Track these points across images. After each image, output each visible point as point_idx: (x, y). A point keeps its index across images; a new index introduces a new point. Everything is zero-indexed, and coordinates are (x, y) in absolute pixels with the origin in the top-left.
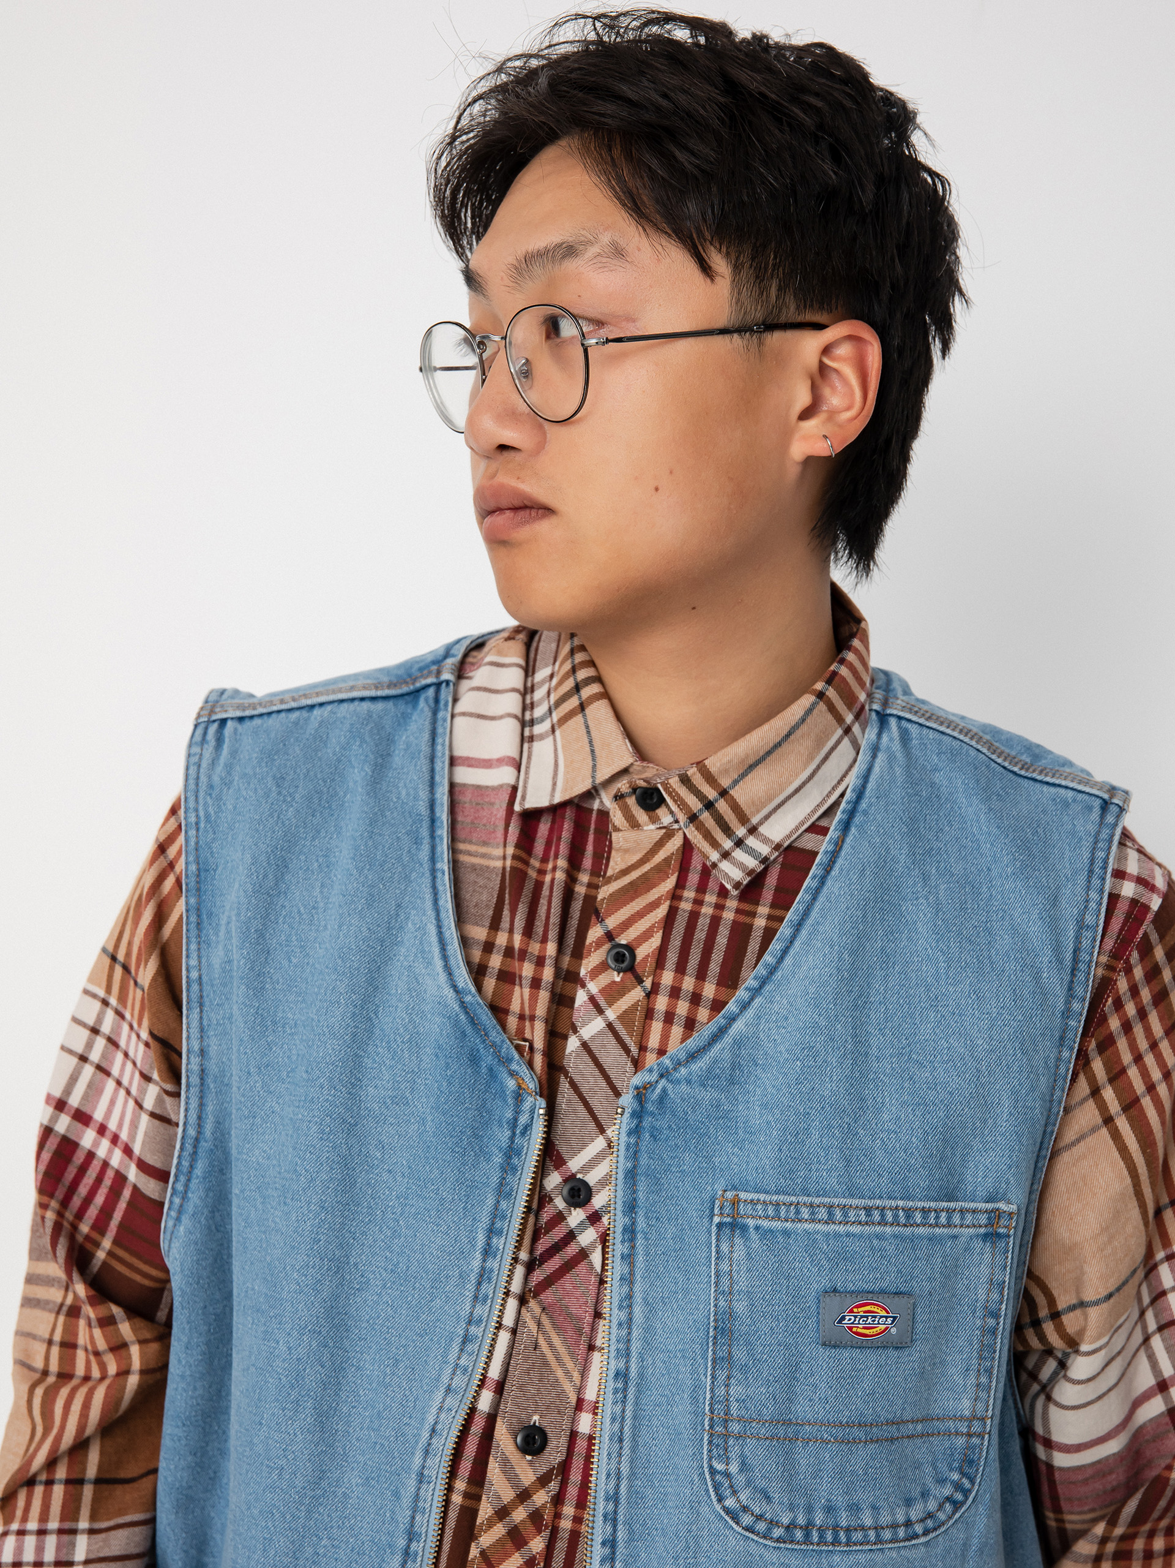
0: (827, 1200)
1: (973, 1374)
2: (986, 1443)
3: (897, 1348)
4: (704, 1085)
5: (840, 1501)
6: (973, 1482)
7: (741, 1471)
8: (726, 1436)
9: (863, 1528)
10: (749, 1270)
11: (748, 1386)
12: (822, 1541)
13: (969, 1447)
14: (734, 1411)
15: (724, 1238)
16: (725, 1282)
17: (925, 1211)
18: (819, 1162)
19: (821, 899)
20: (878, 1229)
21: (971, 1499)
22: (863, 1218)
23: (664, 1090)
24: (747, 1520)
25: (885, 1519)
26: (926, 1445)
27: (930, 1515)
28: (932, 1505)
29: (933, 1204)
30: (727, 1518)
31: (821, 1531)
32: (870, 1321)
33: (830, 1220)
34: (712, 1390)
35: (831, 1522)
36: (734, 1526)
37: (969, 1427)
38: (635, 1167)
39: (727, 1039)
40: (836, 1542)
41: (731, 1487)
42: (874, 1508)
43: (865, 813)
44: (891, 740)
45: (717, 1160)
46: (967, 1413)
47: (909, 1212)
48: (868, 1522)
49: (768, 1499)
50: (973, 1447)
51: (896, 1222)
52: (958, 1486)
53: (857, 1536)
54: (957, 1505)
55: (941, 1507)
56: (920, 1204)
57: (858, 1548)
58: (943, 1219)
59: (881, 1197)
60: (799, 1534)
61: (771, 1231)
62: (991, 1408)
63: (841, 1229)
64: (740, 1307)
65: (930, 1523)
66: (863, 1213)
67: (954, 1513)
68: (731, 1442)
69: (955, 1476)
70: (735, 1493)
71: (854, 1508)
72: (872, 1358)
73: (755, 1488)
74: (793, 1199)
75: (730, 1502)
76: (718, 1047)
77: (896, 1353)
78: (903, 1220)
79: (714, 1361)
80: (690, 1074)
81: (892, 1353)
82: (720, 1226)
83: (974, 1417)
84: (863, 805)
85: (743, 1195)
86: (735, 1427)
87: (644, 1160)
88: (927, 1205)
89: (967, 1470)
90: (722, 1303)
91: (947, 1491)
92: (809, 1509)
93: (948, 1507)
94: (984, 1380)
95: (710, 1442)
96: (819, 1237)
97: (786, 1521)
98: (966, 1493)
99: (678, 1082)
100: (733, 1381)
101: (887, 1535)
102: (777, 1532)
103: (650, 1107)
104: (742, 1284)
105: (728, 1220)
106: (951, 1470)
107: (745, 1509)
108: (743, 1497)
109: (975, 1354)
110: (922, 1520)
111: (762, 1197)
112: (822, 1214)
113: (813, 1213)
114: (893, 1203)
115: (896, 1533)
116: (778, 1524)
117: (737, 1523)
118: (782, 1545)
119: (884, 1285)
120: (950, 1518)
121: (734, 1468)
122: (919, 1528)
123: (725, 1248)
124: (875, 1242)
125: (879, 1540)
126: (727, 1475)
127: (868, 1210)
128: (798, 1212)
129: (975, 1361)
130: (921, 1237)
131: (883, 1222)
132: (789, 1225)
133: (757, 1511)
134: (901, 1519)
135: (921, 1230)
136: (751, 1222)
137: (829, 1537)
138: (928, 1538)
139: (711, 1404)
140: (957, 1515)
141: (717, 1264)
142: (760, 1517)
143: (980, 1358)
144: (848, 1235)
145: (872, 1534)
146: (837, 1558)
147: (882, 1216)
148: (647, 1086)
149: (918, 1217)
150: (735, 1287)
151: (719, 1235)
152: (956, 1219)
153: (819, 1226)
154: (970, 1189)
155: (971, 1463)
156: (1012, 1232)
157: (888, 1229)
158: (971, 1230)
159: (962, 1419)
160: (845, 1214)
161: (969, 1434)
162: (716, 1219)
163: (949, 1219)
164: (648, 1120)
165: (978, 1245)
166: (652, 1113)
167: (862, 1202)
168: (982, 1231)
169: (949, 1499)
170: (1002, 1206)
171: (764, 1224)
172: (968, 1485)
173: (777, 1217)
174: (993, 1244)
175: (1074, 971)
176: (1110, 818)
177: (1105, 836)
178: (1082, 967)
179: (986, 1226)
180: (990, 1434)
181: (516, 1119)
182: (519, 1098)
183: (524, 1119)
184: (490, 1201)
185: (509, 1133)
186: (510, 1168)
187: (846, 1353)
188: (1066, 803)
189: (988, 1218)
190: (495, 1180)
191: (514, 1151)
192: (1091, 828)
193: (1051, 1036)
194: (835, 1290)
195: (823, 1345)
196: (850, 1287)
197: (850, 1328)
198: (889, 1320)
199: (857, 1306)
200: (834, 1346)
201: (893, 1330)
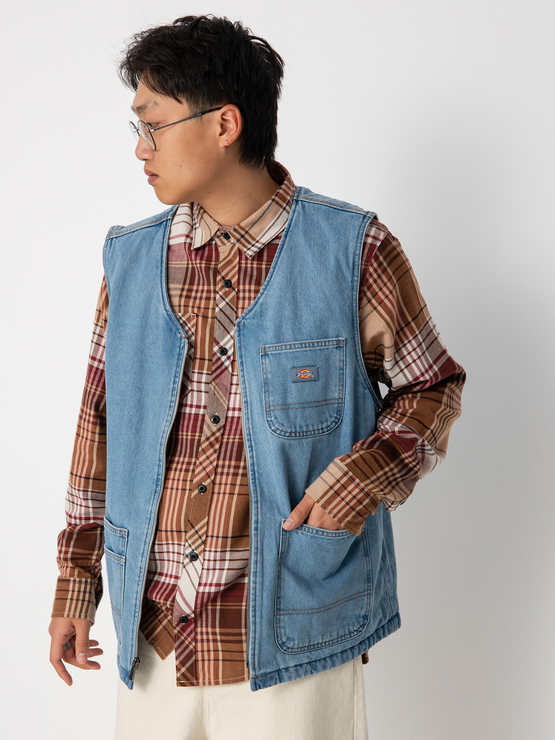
0: (289, 343)
1: (338, 386)
2: (343, 405)
3: (314, 381)
4: (254, 318)
5: (304, 424)
7: (275, 419)
8: (270, 411)
9: (311, 431)
10: (271, 366)
11: (274, 397)
12: (300, 436)
13: (338, 407)
14: (271, 404)
15: (263, 359)
16: (265, 370)
17: (318, 343)
18: (286, 333)
19: (280, 259)
20: (305, 349)
22: (300, 346)
23: (244, 322)
24: (278, 432)
25: (316, 428)
26: (326, 407)
27: (329, 426)
28: (329, 423)
29: (320, 340)
30: (273, 432)
31: (299, 433)
32: (305, 374)
33: (291, 348)
34: (265, 400)
35: (301, 430)
36: (275, 434)
37: (338, 401)
38: (241, 345)
39: (258, 305)
40: (303, 435)
41: (273, 424)
42: (313, 425)
43: (291, 231)
44: (299, 208)
45: (259, 338)
46: (337, 397)
47: (313, 343)
48: (311, 429)
49: (283, 425)
50: (340, 407)
51: (309, 346)
52: (336, 418)
53: (309, 433)
54: (336, 423)
55: (332, 424)
56: (316, 341)
57: (309, 436)
58: (323, 344)
59: (304, 340)
60: (293, 435)
61: (275, 354)
62: (344, 395)
63: (294, 350)
64: (269, 376)
67: (336, 425)
69: (335, 415)
71: (308, 426)
72: (307, 384)
73: (279, 423)
75: (273, 428)
76: (256, 307)
78: (311, 346)
79: (265, 392)
80: (250, 316)
81: (313, 383)
82: (262, 355)
83: (339, 398)
85: (266, 346)
86: (272, 408)
88: (318, 341)
89: (339, 413)
90: (265, 376)
91: (333, 419)
92: (295, 428)
93: (334, 424)
94: (341, 388)
95: (266, 413)
96: (288, 353)
97: (289, 431)
98: (339, 420)
99: (247, 319)
100: (270, 396)
101: (317, 432)
102: (287, 435)
103: (241, 328)
104: (269, 370)
105: (264, 353)
106: (334, 413)
107: (277, 429)
108: (276, 426)
109: (338, 381)
110: (326, 428)
111: (271, 345)
112: (288, 347)
113: (286, 347)
114: (308, 341)
115: (319, 432)
116: (287, 433)
118: (289, 438)
119: (308, 364)
120: (334, 426)
121: (273, 419)
122: (325, 430)
123: (264, 361)
124: (304, 353)
125: (315, 433)
126: (271, 421)
127: (301, 344)
128: (281, 348)
130: (317, 350)
131: (306, 347)
132: (279, 352)
133: (281, 429)
134: (320, 427)
135: (317, 348)
136: (269, 353)
138: (328, 432)
139: (265, 404)
140: (337, 426)
141: (262, 366)
142: (282, 431)
144: (296, 352)
145: (313, 432)
146: (304, 440)
147: (305, 345)
148: (240, 322)
149: (316, 344)
150: (268, 371)
151: (262, 358)
152: (327, 344)
153: (288, 351)
154: (331, 335)
155: (340, 411)
156: (344, 345)
157: (308, 349)
158: (332, 346)
159: (336, 399)
160: (295, 346)
161: (338, 403)
162: (261, 354)
163: (325, 344)
164: (241, 332)
165: (335, 350)
166: (242, 330)
167: (299, 342)
168: (335, 346)
169: (333, 421)
170: (340, 338)
171: (273, 352)
172: (339, 417)
173: (276, 350)
174: (340, 349)
175: (354, 269)
176: (366, 220)
177: (363, 225)
178: (356, 267)
179: (337, 344)
180: (344, 403)
181: (180, 345)
182: (181, 340)
183: (182, 345)
184: (175, 369)
185: (179, 349)
186: (179, 359)
187: (300, 384)
188: (353, 217)
189: (336, 342)
190: (176, 363)
191: (180, 354)
192: (359, 223)
193: (349, 288)
194: (294, 367)
195: (293, 382)
196: (299, 366)
197: (300, 377)
198: (311, 373)
199: (301, 371)
200: (296, 382)
201: (312, 376)
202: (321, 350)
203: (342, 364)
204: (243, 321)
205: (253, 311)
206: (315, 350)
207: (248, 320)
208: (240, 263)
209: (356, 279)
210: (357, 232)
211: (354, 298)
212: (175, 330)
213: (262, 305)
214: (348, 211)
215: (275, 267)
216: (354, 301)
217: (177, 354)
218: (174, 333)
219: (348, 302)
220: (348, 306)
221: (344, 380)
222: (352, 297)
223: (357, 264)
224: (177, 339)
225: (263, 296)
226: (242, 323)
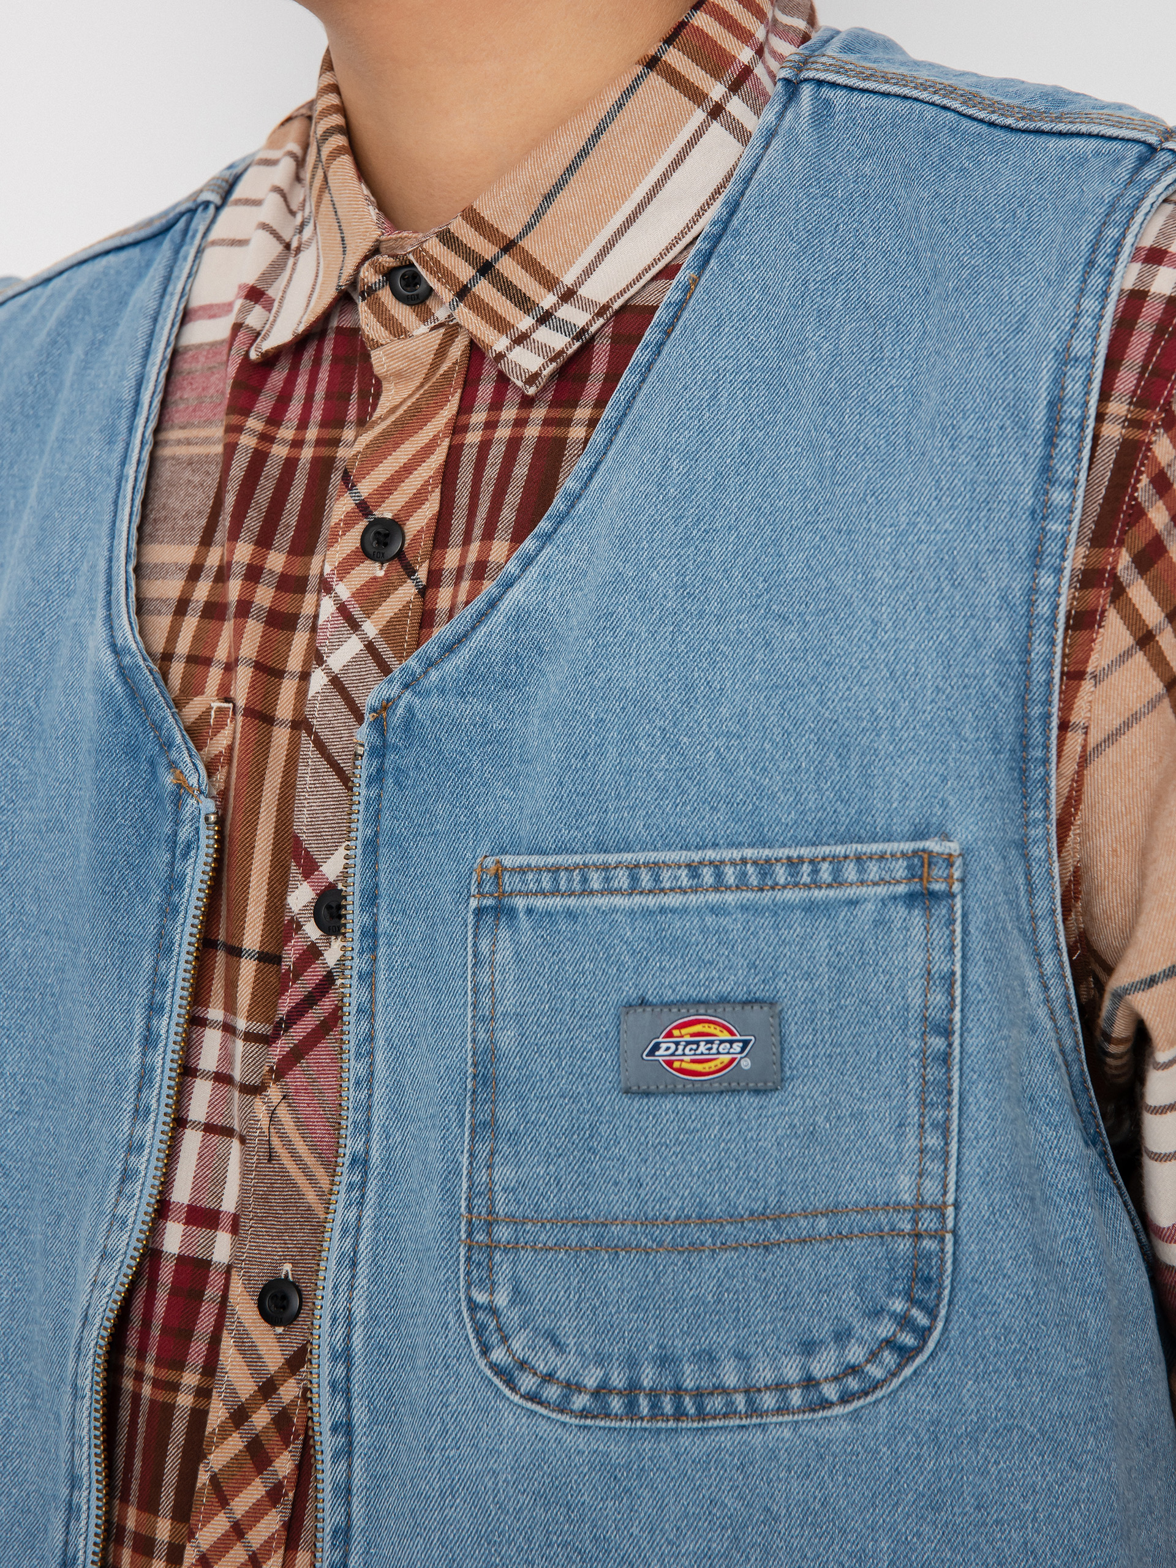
0: (627, 857)
1: (911, 1132)
2: (949, 1247)
3: (757, 1092)
4: (462, 695)
5: (680, 1346)
6: (932, 1314)
7: (512, 1302)
8: (491, 1248)
9: (725, 1391)
10: (518, 980)
11: (518, 1165)
12: (656, 1413)
13: (919, 1255)
14: (501, 1209)
15: (484, 931)
16: (486, 1000)
17: (793, 864)
18: (618, 796)
19: (652, 377)
20: (713, 898)
21: (931, 1345)
22: (685, 882)
23: (410, 709)
24: (527, 1382)
25: (764, 1374)
26: (838, 1255)
27: (854, 1370)
28: (855, 1354)
29: (806, 852)
30: (496, 1381)
31: (654, 1395)
32: (702, 1048)
33: (634, 889)
34: (470, 1177)
35: (667, 1381)
36: (507, 1392)
37: (915, 1222)
38: (376, 834)
39: (498, 618)
40: (679, 1414)
41: (499, 1329)
42: (740, 1356)
43: (737, 233)
44: (797, 116)
45: (480, 810)
46: (907, 1198)
47: (765, 867)
48: (731, 1380)
49: (558, 1346)
50: (929, 1256)
51: (742, 884)
52: (904, 1322)
53: (716, 1403)
54: (906, 1354)
55: (873, 1356)
56: (783, 853)
57: (717, 1423)
58: (825, 874)
59: (715, 845)
60: (616, 1404)
61: (549, 914)
62: (952, 1187)
63: (651, 901)
64: (507, 1038)
65: (853, 1384)
66: (683, 873)
67: (900, 1367)
68: (497, 1257)
69: (898, 1305)
70: (505, 1339)
71: (708, 1358)
72: (713, 1108)
73: (535, 1329)
74: (578, 859)
75: (498, 1355)
76: (483, 630)
77: (755, 1101)
78: (754, 880)
79: (473, 1131)
80: (442, 679)
81: (746, 1099)
82: (479, 912)
83: (919, 1205)
84: (735, 222)
85: (508, 861)
86: (503, 1233)
87: (386, 822)
88: (794, 853)
89: (919, 1294)
90: (482, 1035)
91: (885, 1329)
92: (632, 1363)
93: (889, 1358)
94: (933, 1141)
95: (468, 1259)
96: (618, 917)
97: (591, 1382)
98: (923, 1334)
99: (428, 693)
100: (497, 1158)
101: (769, 1400)
102: (580, 1401)
103: (392, 739)
104: (508, 1004)
105: (489, 902)
106: (891, 1294)
107: (523, 1365)
108: (516, 1345)
109: (912, 1099)
110: (836, 1378)
111: (535, 860)
112: (622, 879)
113: (607, 880)
114: (736, 854)
115: (785, 1399)
116: (580, 1388)
117: (514, 1389)
118: (588, 1422)
119: (725, 989)
120: (894, 1375)
121: (502, 1299)
122: (830, 1391)
123: (484, 946)
124: (709, 919)
125: (753, 1410)
126: (494, 1311)
127: (693, 869)
128: (585, 880)
129: (913, 1111)
130: (789, 907)
131: (719, 886)
132: (572, 902)
133: (542, 1368)
134: (792, 1372)
135: (789, 895)
136: (520, 903)
137: (668, 1407)
138: (850, 1408)
139: (469, 1199)
140: (908, 1371)
141: (474, 974)
142: (549, 1378)
143: (923, 1103)
144: (662, 910)
145: (740, 1400)
146: (685, 1441)
147: (719, 875)
148: (387, 706)
149: (781, 874)
150: (500, 1009)
151: (477, 927)
152: (850, 872)
153: (618, 901)
154: (881, 822)
155: (928, 1281)
156: (956, 887)
157: (730, 898)
158: (882, 891)
159: (899, 1207)
160: (657, 879)
161: (918, 1236)
162: (474, 903)
163: (836, 873)
164: (391, 757)
165: (899, 912)
166: (395, 747)
167: (684, 856)
168: (902, 889)
169: (889, 1343)
170: (933, 845)
171: (539, 903)
172: (922, 1319)
173: (555, 892)
174: (927, 910)
175: (1051, 440)
176: (1149, 173)
177: (1127, 201)
178: (1068, 429)
179: (909, 879)
180: (954, 1232)
181: (176, 834)
182: (178, 801)
183: (185, 832)
184: (147, 962)
185: (167, 857)
186: (169, 911)
187: (667, 1104)
188: (1081, 161)
189: (910, 868)
190: (152, 930)
191: (174, 883)
192: (1108, 191)
193: (1011, 552)
194: (643, 1003)
195: (627, 1091)
196: (669, 995)
197: (670, 1063)
198: (737, 1047)
199: (681, 1027)
200: (647, 1094)
201: (746, 1064)
202: (809, 907)
203: (938, 998)
204: (402, 703)
205: (465, 653)
206: (777, 910)
207: (435, 701)
208: (458, 428)
209: (1059, 496)
210: (1087, 235)
211: (1043, 608)
212: (151, 748)
213: (518, 620)
214: (1060, 134)
215: (620, 423)
216: (1041, 629)
217: (158, 881)
218: (144, 766)
219: (1000, 634)
220: (1000, 657)
221: (950, 1092)
222: (1031, 603)
223: (1077, 413)
224: (158, 800)
225: (534, 571)
226: (400, 711)
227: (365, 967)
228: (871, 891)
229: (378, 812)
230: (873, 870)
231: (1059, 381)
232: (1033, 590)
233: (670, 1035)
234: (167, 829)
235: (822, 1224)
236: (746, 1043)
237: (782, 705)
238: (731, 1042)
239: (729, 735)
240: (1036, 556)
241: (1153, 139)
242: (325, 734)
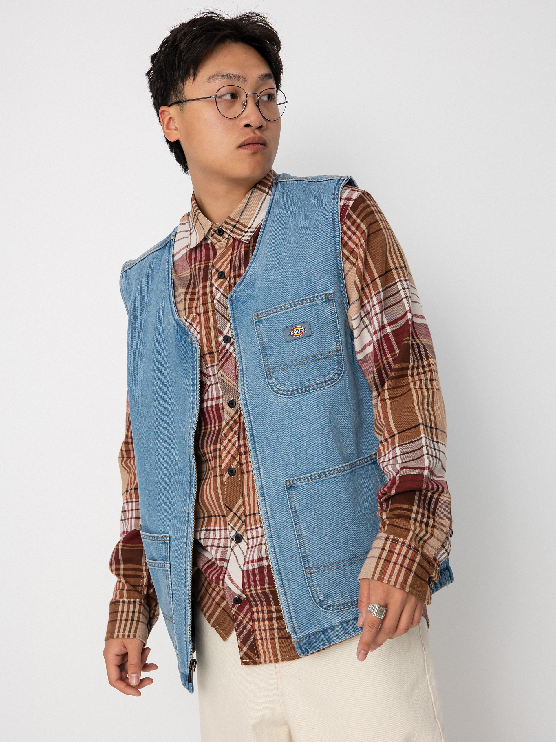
0: (279, 305)
1: (333, 339)
2: (343, 357)
3: (308, 336)
5: (304, 380)
6: (342, 368)
7: (276, 380)
8: (270, 374)
9: (313, 386)
10: (265, 331)
11: (272, 359)
12: (302, 392)
13: (338, 359)
14: (271, 367)
15: (257, 325)
16: (260, 336)
17: (306, 299)
18: (275, 297)
20: (294, 308)
21: (343, 372)
22: (289, 307)
23: (236, 296)
24: (280, 392)
25: (319, 382)
26: (326, 361)
27: (332, 378)
28: (332, 376)
29: (308, 297)
30: (275, 393)
31: (301, 389)
32: (298, 331)
33: (281, 310)
34: (264, 364)
35: (303, 386)
36: (278, 395)
37: (337, 353)
38: (234, 318)
39: (247, 277)
40: (306, 391)
41: (274, 385)
42: (314, 379)
43: (273, 207)
45: (252, 307)
47: (302, 301)
48: (313, 383)
49: (284, 385)
50: (340, 359)
51: (299, 304)
52: (338, 370)
53: (311, 388)
54: (339, 375)
55: (334, 376)
56: (304, 298)
57: (312, 391)
58: (312, 300)
59: (293, 300)
60: (295, 392)
61: (268, 319)
62: (341, 347)
63: (285, 311)
64: (265, 340)
65: (332, 381)
66: (289, 305)
67: (339, 377)
68: (272, 375)
69: (337, 367)
70: (276, 387)
71: (309, 381)
72: (302, 340)
73: (280, 383)
74: (271, 308)
75: (275, 389)
76: (245, 280)
78: (301, 303)
79: (263, 356)
80: (240, 289)
81: (307, 338)
82: (256, 323)
83: (337, 350)
84: (272, 206)
85: (259, 313)
86: (272, 371)
87: (236, 316)
89: (339, 365)
90: (261, 341)
91: (336, 371)
92: (297, 385)
93: (337, 375)
94: (337, 340)
95: (267, 376)
96: (280, 315)
97: (291, 389)
98: (341, 371)
99: (238, 292)
100: (268, 360)
101: (320, 386)
102: (289, 393)
103: (233, 302)
104: (264, 335)
105: (257, 320)
106: (335, 366)
107: (279, 390)
108: (278, 387)
109: (332, 333)
110: (330, 380)
111: (263, 311)
112: (279, 309)
113: (277, 310)
114: (297, 300)
115: (323, 385)
116: (289, 391)
118: (292, 396)
119: (299, 321)
120: (338, 378)
121: (274, 381)
122: (329, 382)
123: (258, 327)
124: (294, 311)
125: (318, 387)
126: (273, 383)
127: (290, 304)
128: (273, 311)
129: (333, 336)
130: (307, 306)
131: (295, 306)
132: (271, 315)
133: (282, 389)
134: (323, 380)
135: (306, 304)
136: (263, 319)
137: (304, 390)
138: (332, 385)
139: (265, 368)
140: (340, 377)
141: (257, 332)
142: (284, 391)
143: (335, 334)
144: (287, 312)
145: (315, 386)
146: (308, 395)
147: (295, 304)
148: (232, 297)
149: (305, 301)
150: (263, 336)
151: (256, 325)
152: (316, 299)
153: (279, 313)
154: (319, 291)
155: (340, 363)
156: (333, 298)
157: (297, 307)
158: (321, 301)
159: (334, 351)
160: (285, 307)
161: (337, 355)
162: (254, 321)
163: (314, 299)
164: (234, 305)
165: (325, 304)
166: (234, 303)
167: (288, 303)
168: (324, 300)
169: (336, 373)
170: (328, 292)
171: (266, 317)
172: (341, 369)
173: (268, 315)
174: (329, 303)
175: (334, 225)
176: (340, 183)
177: (338, 187)
178: (336, 223)
179: (325, 299)
180: (343, 354)
181: (192, 349)
182: (192, 343)
183: (194, 348)
184: (191, 372)
185: (191, 353)
186: (194, 362)
187: (294, 342)
188: (328, 184)
189: (325, 296)
190: (191, 366)
191: (193, 357)
192: (334, 187)
193: (331, 244)
194: (287, 327)
195: (287, 342)
196: (291, 325)
197: (293, 335)
198: (303, 330)
199: (293, 329)
200: (290, 341)
201: (305, 332)
202: (310, 306)
203: (334, 317)
204: (234, 295)
205: (243, 284)
206: (305, 307)
207: (240, 293)
208: (232, 254)
209: (337, 233)
210: (332, 194)
211: (338, 252)
212: (185, 336)
213: (251, 276)
214: (324, 181)
215: (261, 241)
216: (338, 255)
217: (190, 358)
218: (184, 339)
219: (332, 257)
220: (332, 261)
221: (338, 332)
222: (336, 251)
223: (337, 220)
224: (188, 344)
225: (251, 268)
226: (234, 297)
227: (237, 340)
228: (320, 301)
229: (234, 315)
230: (319, 298)
231: (333, 216)
232: (336, 249)
233: (292, 331)
234: (190, 348)
235: (323, 356)
236: (305, 329)
237: (299, 276)
238: (302, 329)
239: (291, 283)
240: (335, 243)
241: (339, 178)
242: (219, 310)
